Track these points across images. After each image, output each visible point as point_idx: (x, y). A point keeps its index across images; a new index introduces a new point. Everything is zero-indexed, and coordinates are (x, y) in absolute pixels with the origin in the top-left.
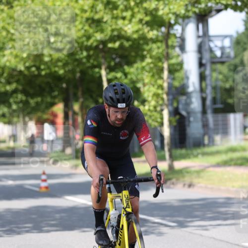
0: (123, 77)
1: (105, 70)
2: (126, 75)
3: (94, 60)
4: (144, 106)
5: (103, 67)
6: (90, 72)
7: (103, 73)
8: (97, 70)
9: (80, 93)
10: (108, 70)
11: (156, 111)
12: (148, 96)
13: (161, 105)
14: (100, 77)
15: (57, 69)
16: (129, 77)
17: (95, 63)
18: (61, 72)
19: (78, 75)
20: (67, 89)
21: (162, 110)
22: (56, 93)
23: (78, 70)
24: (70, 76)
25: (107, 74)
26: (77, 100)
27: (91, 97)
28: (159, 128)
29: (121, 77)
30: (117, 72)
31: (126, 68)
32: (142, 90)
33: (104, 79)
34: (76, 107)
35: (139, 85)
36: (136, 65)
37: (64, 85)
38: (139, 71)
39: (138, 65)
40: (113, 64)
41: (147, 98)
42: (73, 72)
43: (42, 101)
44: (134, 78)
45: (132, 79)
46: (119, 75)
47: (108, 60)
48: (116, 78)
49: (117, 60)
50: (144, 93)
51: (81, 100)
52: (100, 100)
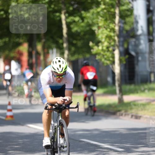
0: (81, 21)
1: (65, 14)
2: (83, 19)
3: (55, 5)
4: (98, 46)
5: (63, 12)
6: (52, 16)
7: (63, 17)
8: (58, 14)
10: (67, 15)
11: (108, 51)
12: (102, 38)
13: (113, 46)
14: (60, 20)
16: (86, 21)
17: (56, 8)
21: (114, 50)
25: (66, 18)
26: (40, 41)
27: (52, 38)
28: (111, 66)
29: (78, 21)
30: (75, 17)
31: (84, 13)
32: (96, 32)
33: (64, 22)
34: (39, 47)
35: (95, 28)
36: (91, 11)
38: (95, 16)
39: (94, 10)
40: (71, 9)
41: (100, 39)
43: (9, 40)
44: (90, 22)
45: (88, 22)
46: (77, 19)
47: (68, 5)
48: (74, 21)
49: (76, 6)
50: (98, 35)
51: (43, 40)
52: (61, 41)
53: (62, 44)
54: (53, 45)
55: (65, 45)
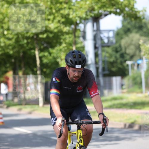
0: (49, 55)
3: (31, 45)
6: (29, 52)
7: (37, 53)
8: (33, 51)
9: (22, 65)
10: (40, 51)
14: (35, 56)
15: (8, 51)
16: (52, 55)
17: (32, 47)
18: (11, 52)
19: (21, 54)
20: (15, 63)
22: (8, 65)
23: (21, 51)
24: (16, 54)
25: (39, 53)
26: (21, 69)
27: (30, 67)
29: (47, 56)
30: (45, 52)
31: (51, 50)
32: (60, 63)
33: (37, 57)
34: (20, 73)
35: (58, 60)
36: (56, 48)
37: (13, 60)
38: (59, 51)
39: (58, 48)
40: (42, 47)
42: (18, 52)
44: (55, 56)
46: (46, 54)
47: (40, 45)
48: (44, 56)
49: (45, 45)
50: (61, 65)
51: (23, 69)
52: (35, 69)
53: (36, 71)
54: (30, 72)
55: (39, 72)
